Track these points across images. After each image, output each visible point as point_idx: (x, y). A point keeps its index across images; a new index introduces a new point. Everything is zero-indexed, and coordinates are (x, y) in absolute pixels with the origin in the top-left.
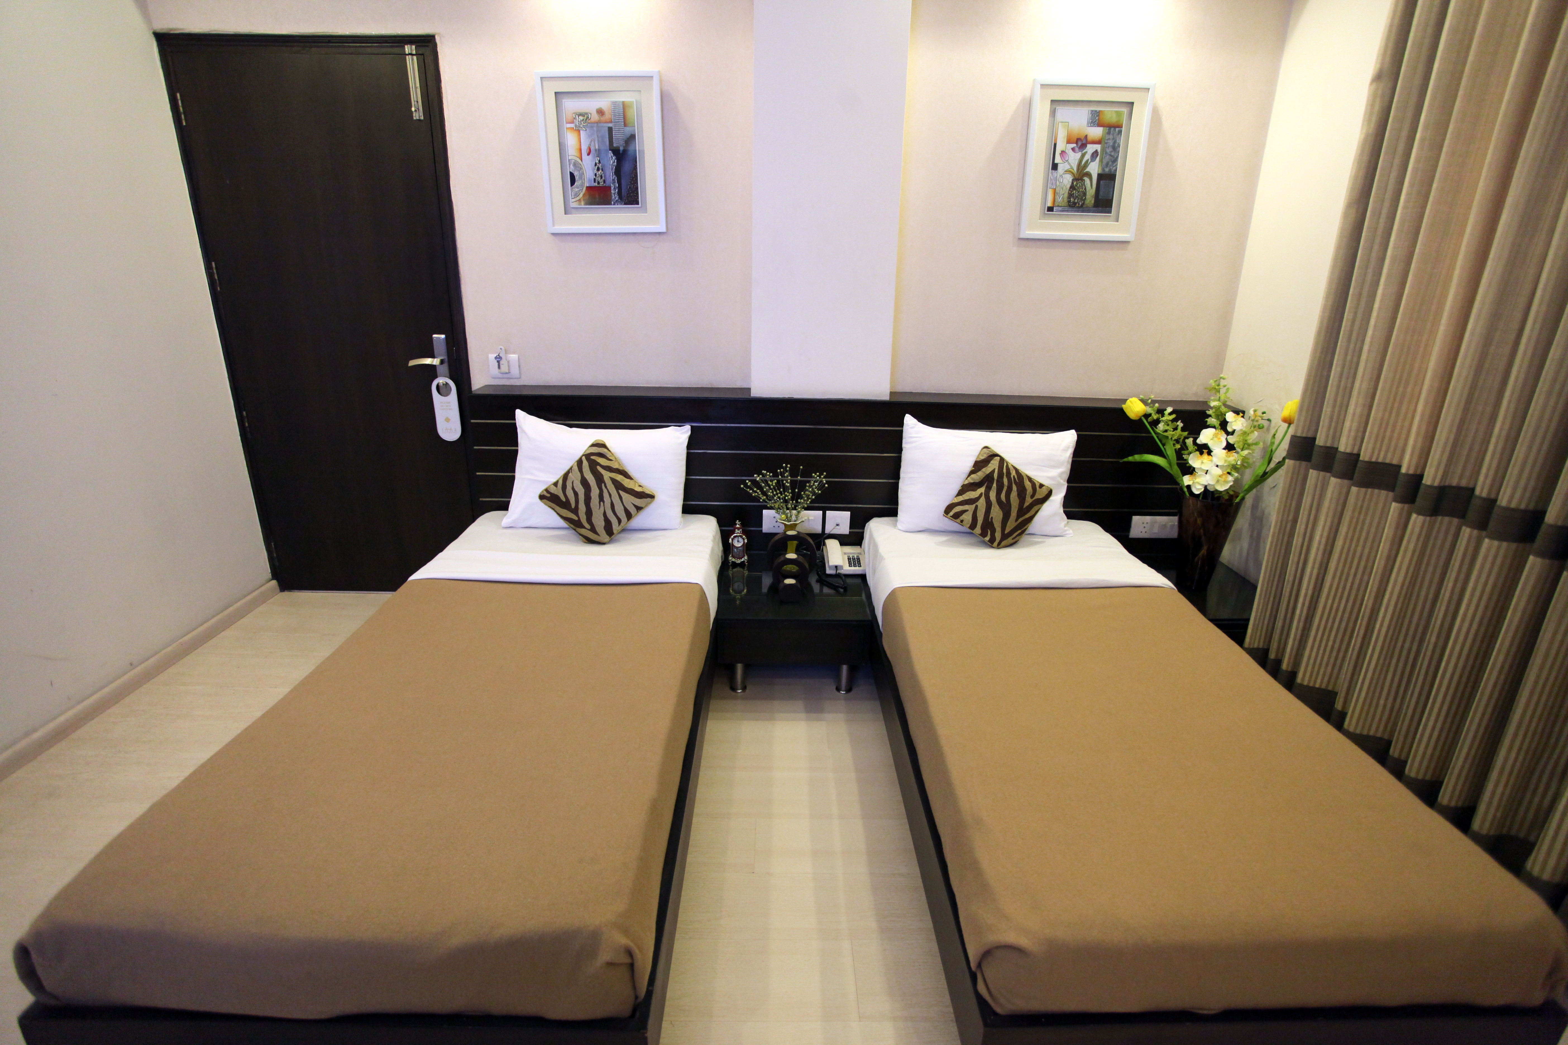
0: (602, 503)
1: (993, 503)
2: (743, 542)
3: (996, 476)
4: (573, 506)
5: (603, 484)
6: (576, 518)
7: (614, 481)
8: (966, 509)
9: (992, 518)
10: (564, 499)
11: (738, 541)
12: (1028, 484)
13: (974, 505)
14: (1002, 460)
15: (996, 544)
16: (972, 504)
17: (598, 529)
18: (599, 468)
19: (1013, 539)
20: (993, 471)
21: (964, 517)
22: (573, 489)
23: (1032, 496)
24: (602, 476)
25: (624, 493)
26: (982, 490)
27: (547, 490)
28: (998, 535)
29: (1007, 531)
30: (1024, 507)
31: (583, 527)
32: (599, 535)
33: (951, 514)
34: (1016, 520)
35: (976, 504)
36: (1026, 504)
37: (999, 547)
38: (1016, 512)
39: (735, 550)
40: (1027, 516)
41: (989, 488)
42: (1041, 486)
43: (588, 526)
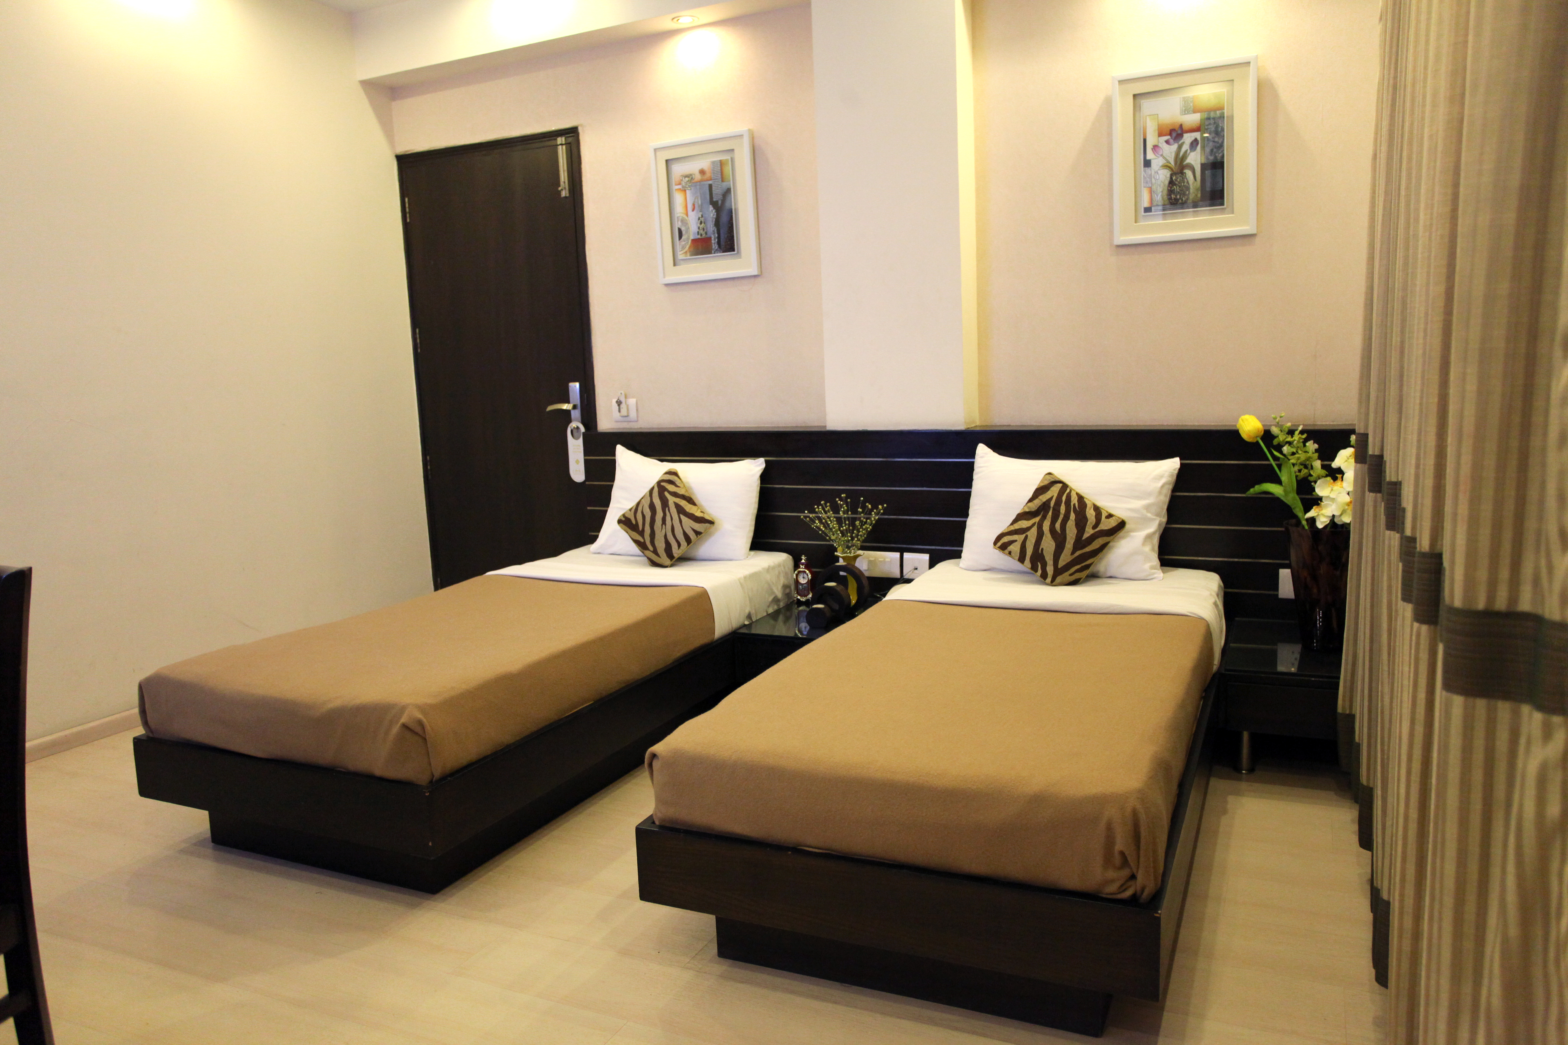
0: (664, 526)
1: (1045, 533)
2: (807, 579)
3: (1052, 504)
4: (641, 528)
5: (667, 509)
6: (642, 540)
7: (677, 506)
8: (1016, 539)
9: (1042, 549)
10: (634, 522)
11: (804, 578)
12: (1090, 514)
13: (1024, 535)
14: (1065, 486)
15: (1049, 580)
16: (1022, 534)
17: (659, 551)
18: (666, 494)
19: (1071, 575)
20: (1052, 498)
21: (1011, 548)
22: (642, 512)
23: (1094, 527)
24: (667, 500)
25: (684, 517)
26: (1037, 519)
27: (624, 515)
28: (1050, 570)
29: (1061, 563)
30: (1083, 538)
31: (647, 549)
32: (660, 558)
33: (999, 544)
34: (1073, 553)
35: (1027, 534)
36: (1086, 536)
37: (1053, 583)
38: (1072, 543)
39: (801, 587)
40: (1088, 549)
41: (1044, 518)
42: (1110, 516)
43: (651, 548)
